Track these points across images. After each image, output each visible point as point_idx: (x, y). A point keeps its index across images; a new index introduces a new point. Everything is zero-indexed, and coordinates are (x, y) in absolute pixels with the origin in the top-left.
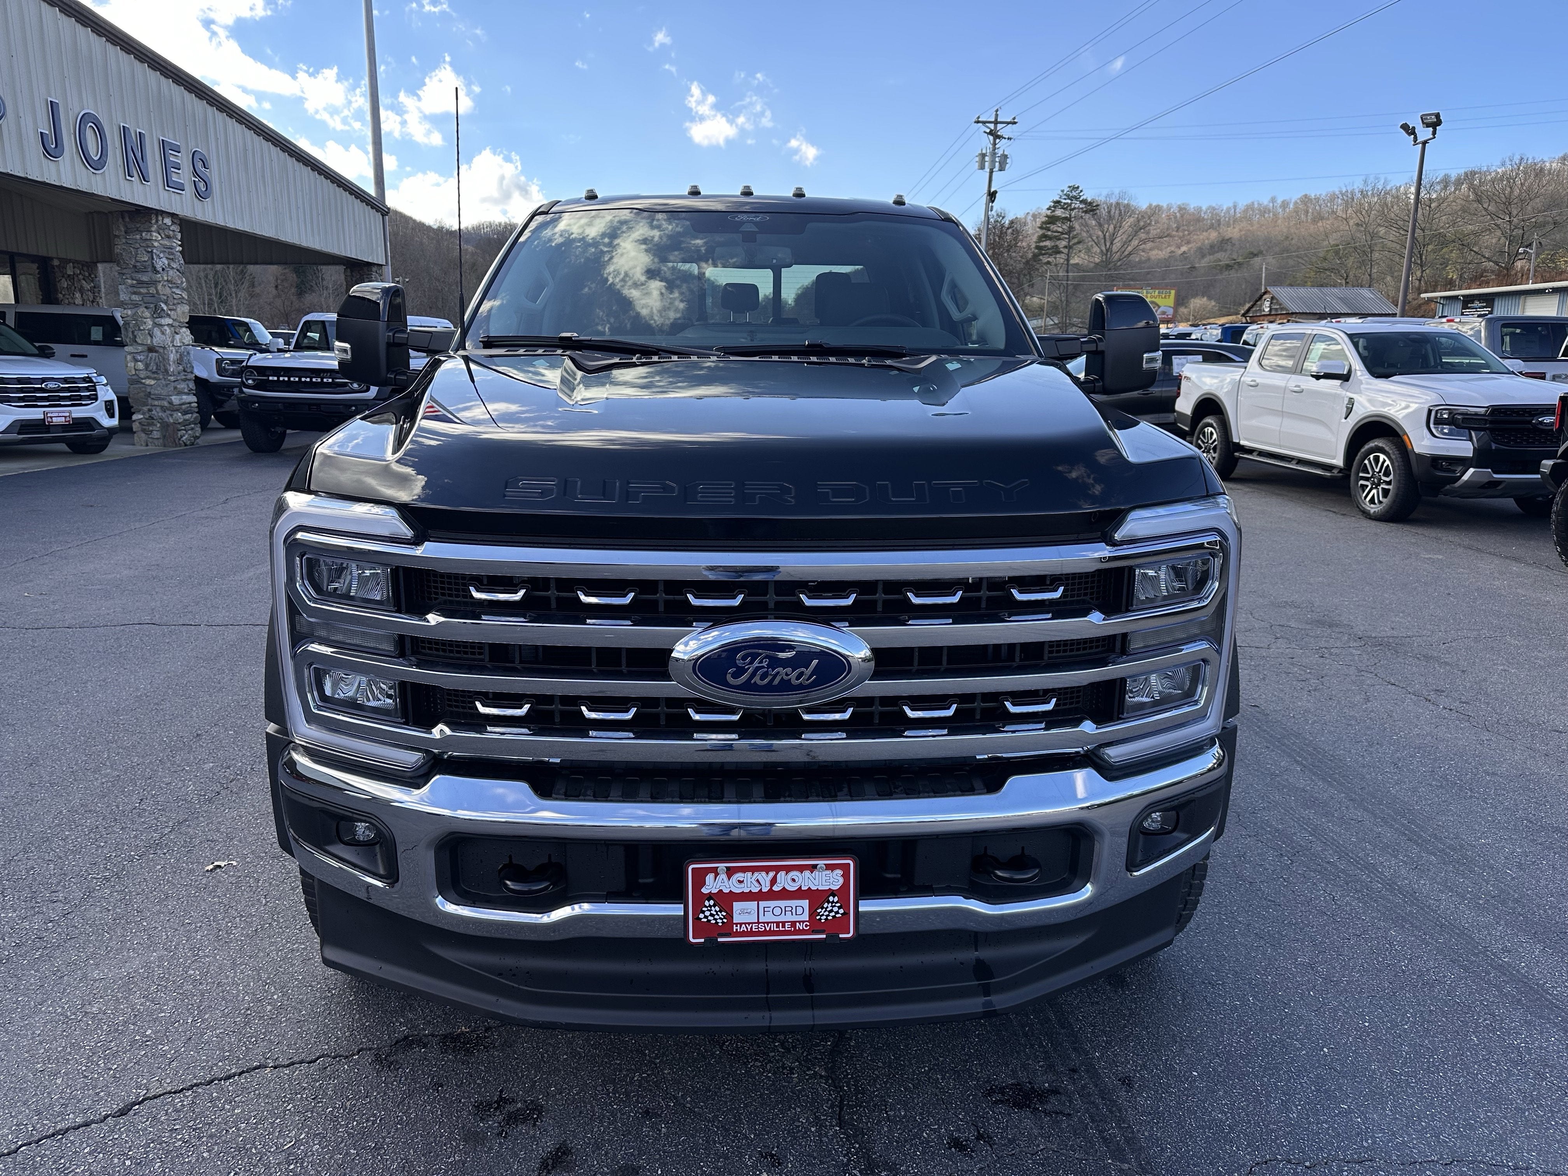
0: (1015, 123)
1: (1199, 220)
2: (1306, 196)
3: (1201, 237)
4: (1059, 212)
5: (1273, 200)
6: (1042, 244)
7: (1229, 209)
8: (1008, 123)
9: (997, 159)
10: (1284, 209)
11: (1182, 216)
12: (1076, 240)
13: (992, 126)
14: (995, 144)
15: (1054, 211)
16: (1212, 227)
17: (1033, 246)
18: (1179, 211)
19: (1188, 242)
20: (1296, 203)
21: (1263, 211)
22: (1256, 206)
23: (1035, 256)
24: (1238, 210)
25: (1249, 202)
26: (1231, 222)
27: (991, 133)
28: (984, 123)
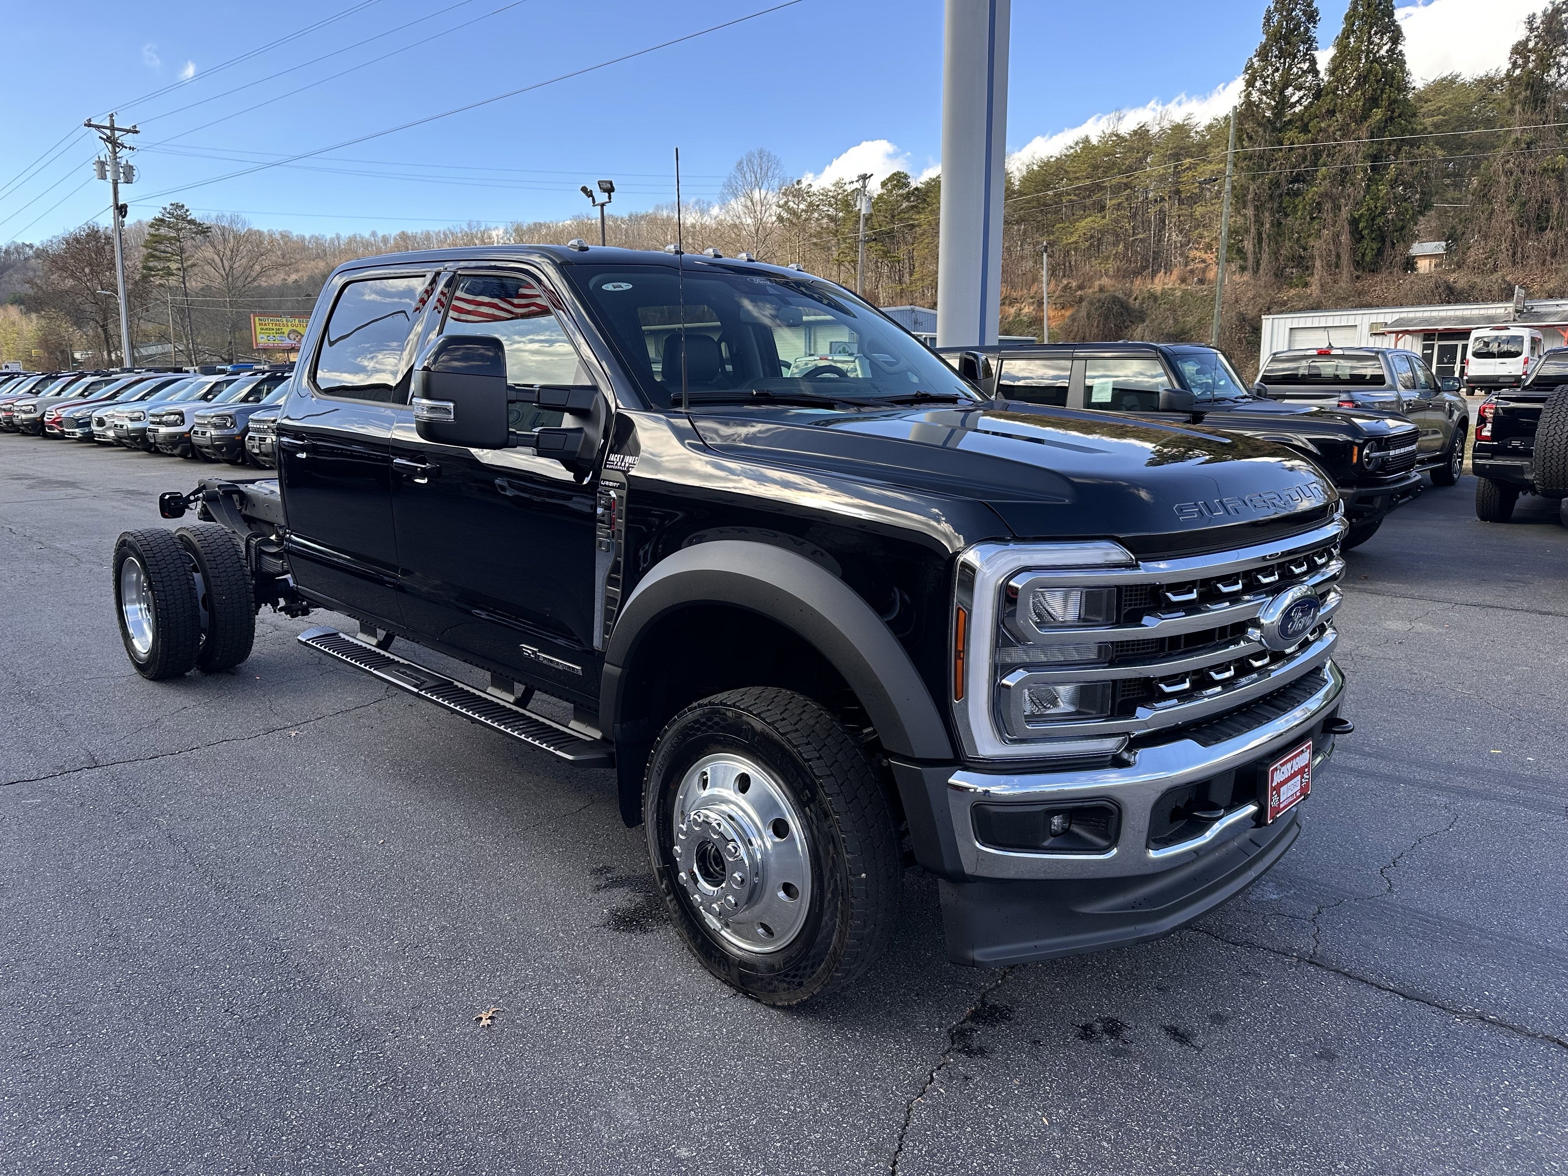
0: (137, 132)
1: (304, 249)
2: (403, 233)
3: (310, 266)
4: (163, 231)
5: (374, 234)
6: (151, 264)
7: (332, 241)
8: (128, 131)
9: (121, 170)
10: (385, 244)
11: (286, 244)
12: (189, 263)
13: (108, 132)
14: (115, 153)
15: (158, 230)
16: (318, 256)
17: (140, 266)
18: (282, 238)
19: (297, 271)
20: (395, 239)
21: (366, 245)
22: (358, 239)
23: (145, 278)
24: (341, 242)
25: (351, 234)
26: (337, 252)
27: (108, 139)
28: (98, 127)
